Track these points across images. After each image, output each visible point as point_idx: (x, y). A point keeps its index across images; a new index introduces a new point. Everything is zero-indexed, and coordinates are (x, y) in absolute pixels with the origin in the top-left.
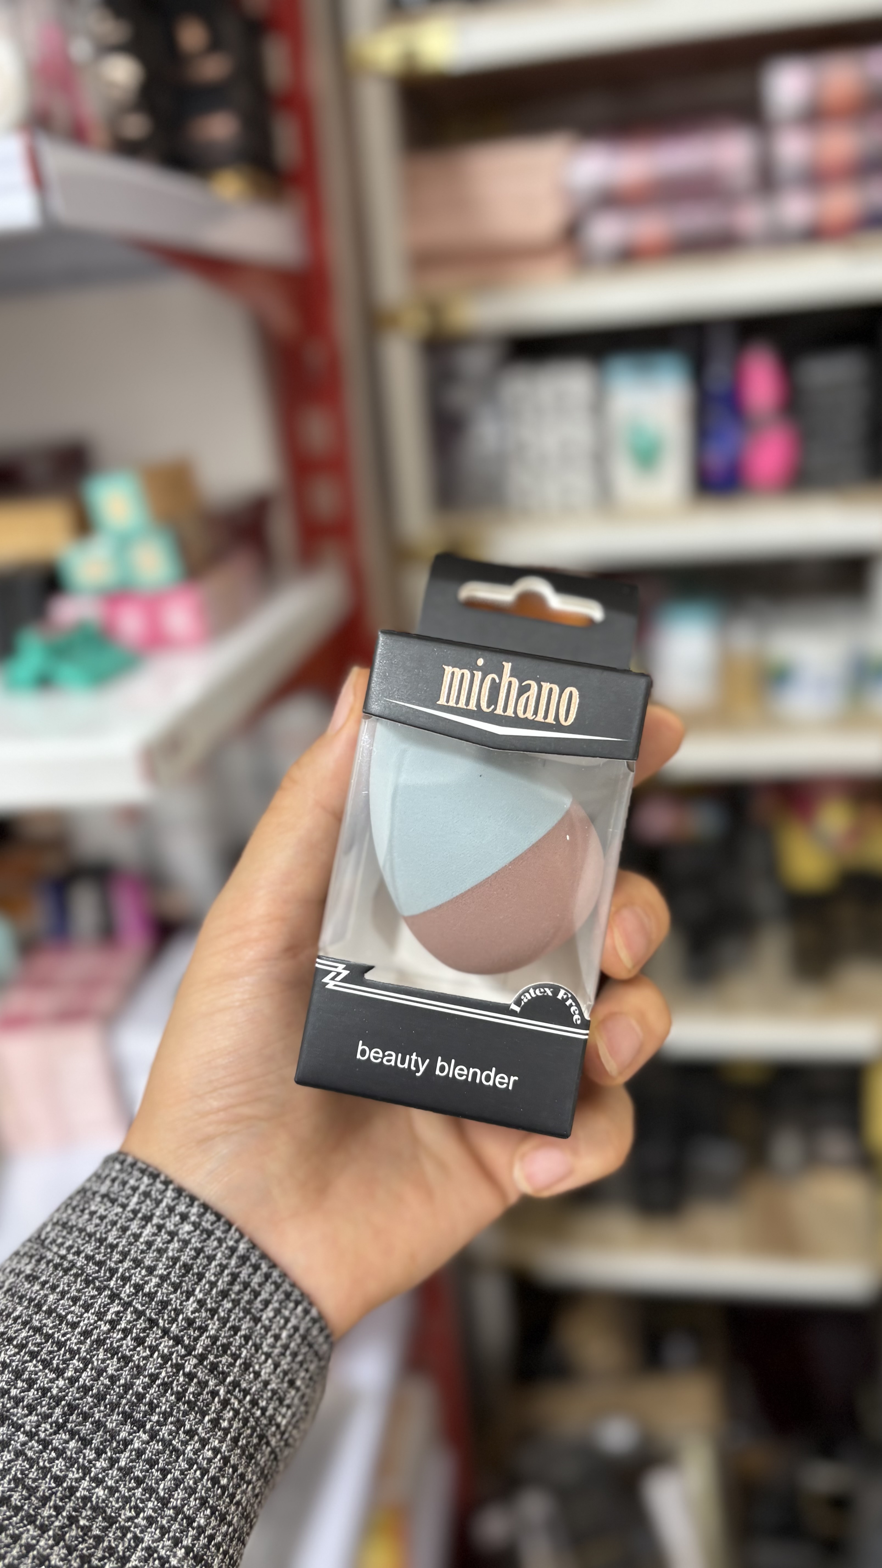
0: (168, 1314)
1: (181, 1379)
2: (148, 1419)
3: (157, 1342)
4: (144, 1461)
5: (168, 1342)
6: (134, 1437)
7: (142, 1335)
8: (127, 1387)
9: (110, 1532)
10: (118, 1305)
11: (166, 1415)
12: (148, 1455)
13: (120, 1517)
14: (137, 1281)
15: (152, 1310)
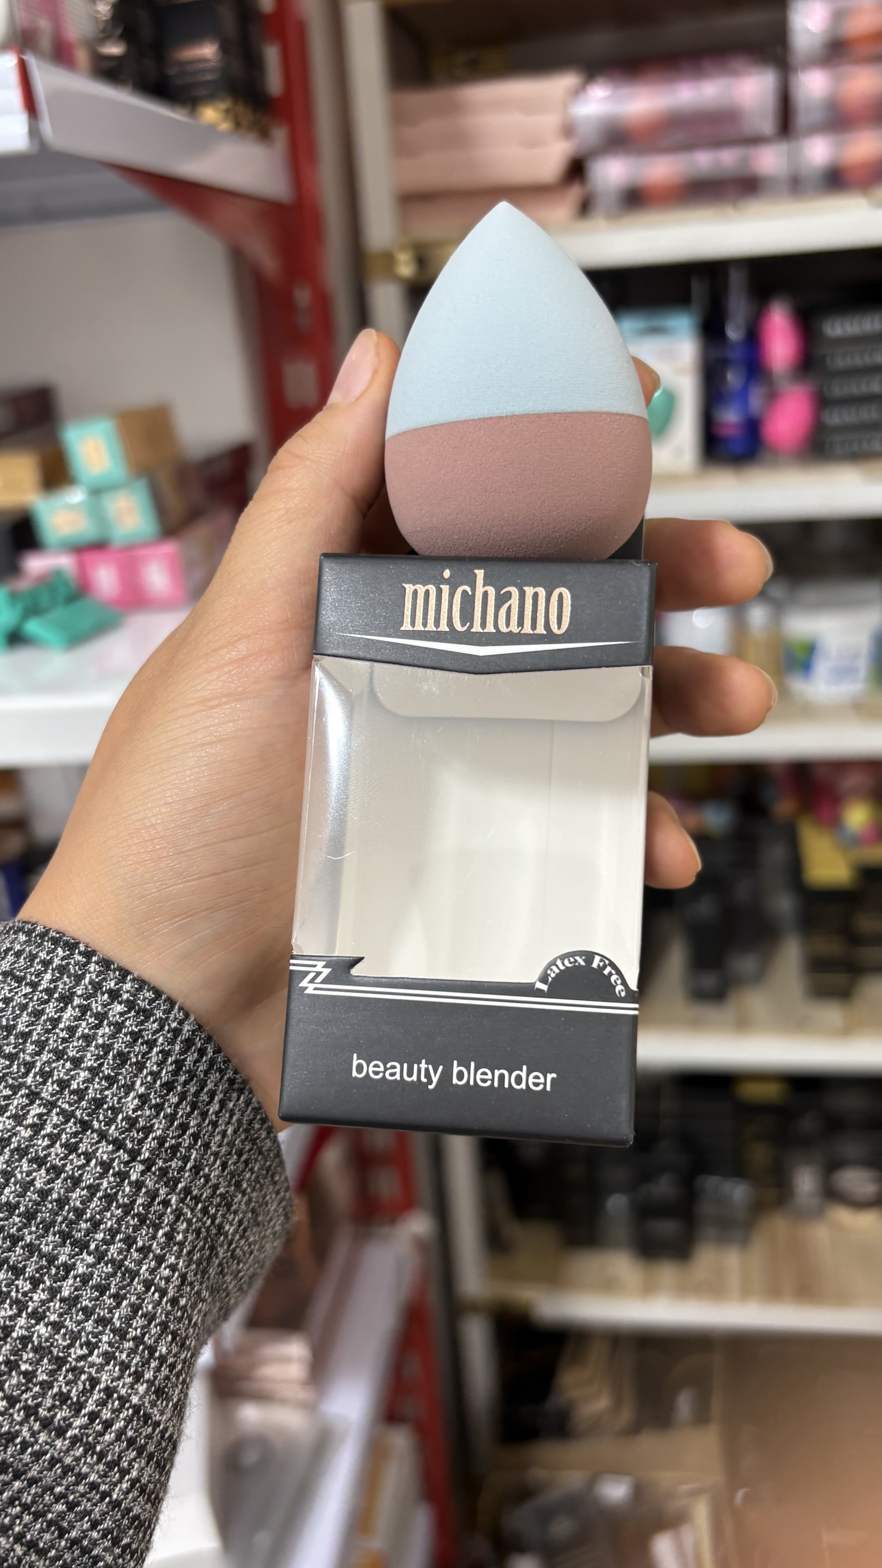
0: (103, 1114)
1: (127, 1189)
2: (92, 1237)
3: (93, 1148)
4: (92, 1288)
5: (107, 1148)
6: (77, 1260)
7: (73, 1140)
8: (62, 1202)
9: (60, 1375)
10: (40, 1105)
11: (113, 1233)
12: (96, 1280)
13: (70, 1357)
14: (61, 1076)
15: (84, 1110)
